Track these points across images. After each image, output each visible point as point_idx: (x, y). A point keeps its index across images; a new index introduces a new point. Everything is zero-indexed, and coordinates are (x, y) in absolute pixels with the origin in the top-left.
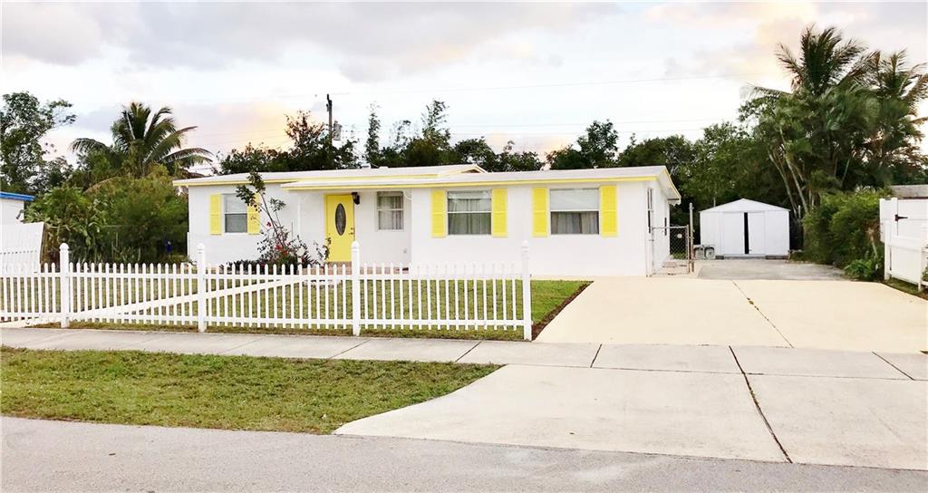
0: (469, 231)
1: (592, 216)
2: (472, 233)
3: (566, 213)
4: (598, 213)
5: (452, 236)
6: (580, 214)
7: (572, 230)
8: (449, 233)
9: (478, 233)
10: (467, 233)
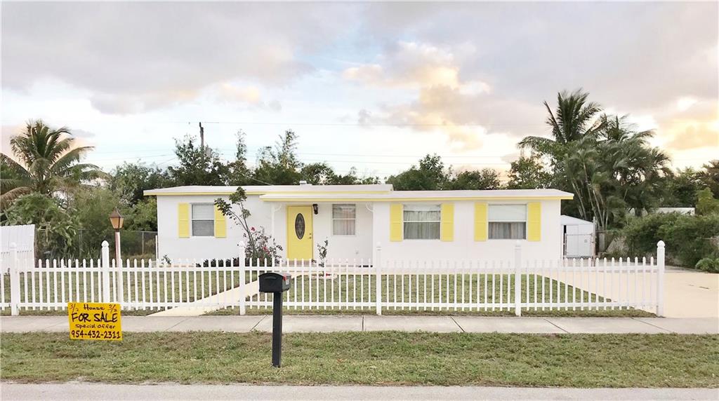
0: (419, 236)
1: (519, 227)
2: (422, 238)
3: (499, 223)
4: (525, 223)
5: (407, 240)
6: (510, 224)
7: (503, 236)
8: (405, 238)
9: (427, 238)
10: (418, 238)
